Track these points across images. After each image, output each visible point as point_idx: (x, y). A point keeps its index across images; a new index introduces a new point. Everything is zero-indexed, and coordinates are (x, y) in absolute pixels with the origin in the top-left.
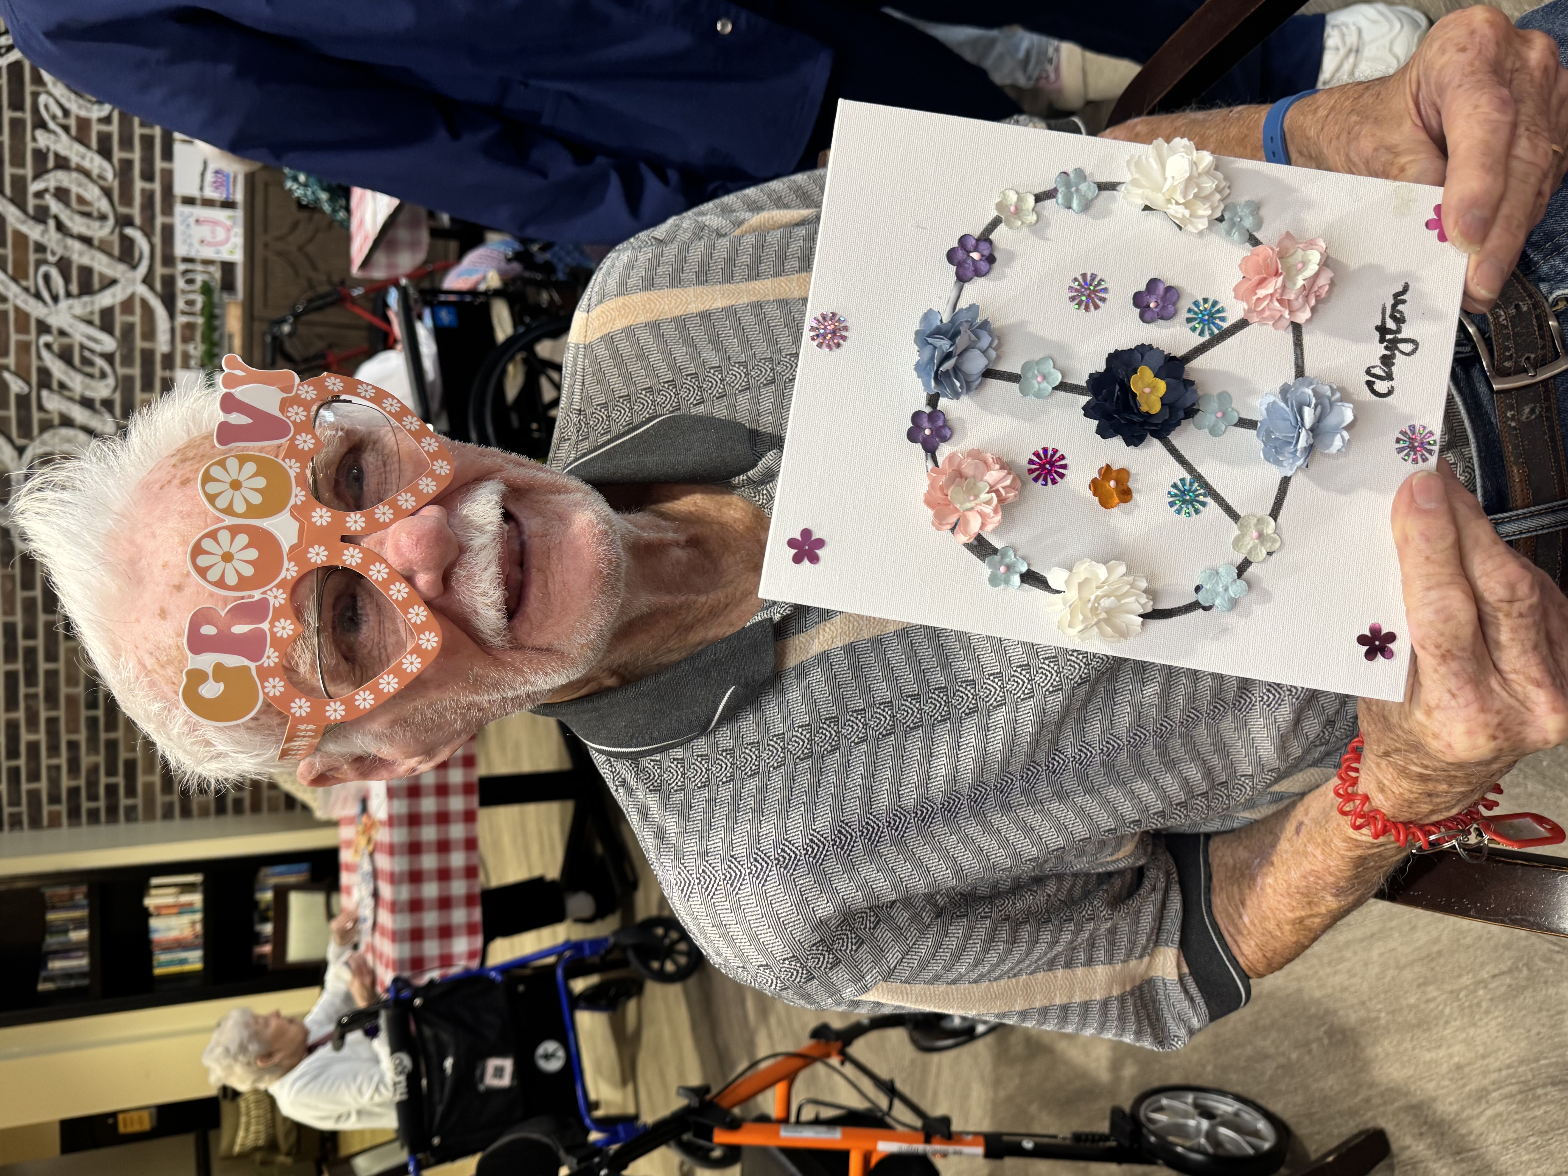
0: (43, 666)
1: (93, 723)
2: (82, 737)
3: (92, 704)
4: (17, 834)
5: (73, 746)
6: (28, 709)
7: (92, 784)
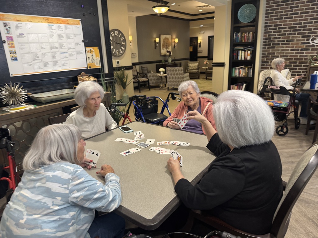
0: (297, 32)
1: (284, 41)
2: (281, 39)
3: (287, 41)
4: (264, 30)
5: (280, 38)
6: (288, 30)
7: (271, 41)
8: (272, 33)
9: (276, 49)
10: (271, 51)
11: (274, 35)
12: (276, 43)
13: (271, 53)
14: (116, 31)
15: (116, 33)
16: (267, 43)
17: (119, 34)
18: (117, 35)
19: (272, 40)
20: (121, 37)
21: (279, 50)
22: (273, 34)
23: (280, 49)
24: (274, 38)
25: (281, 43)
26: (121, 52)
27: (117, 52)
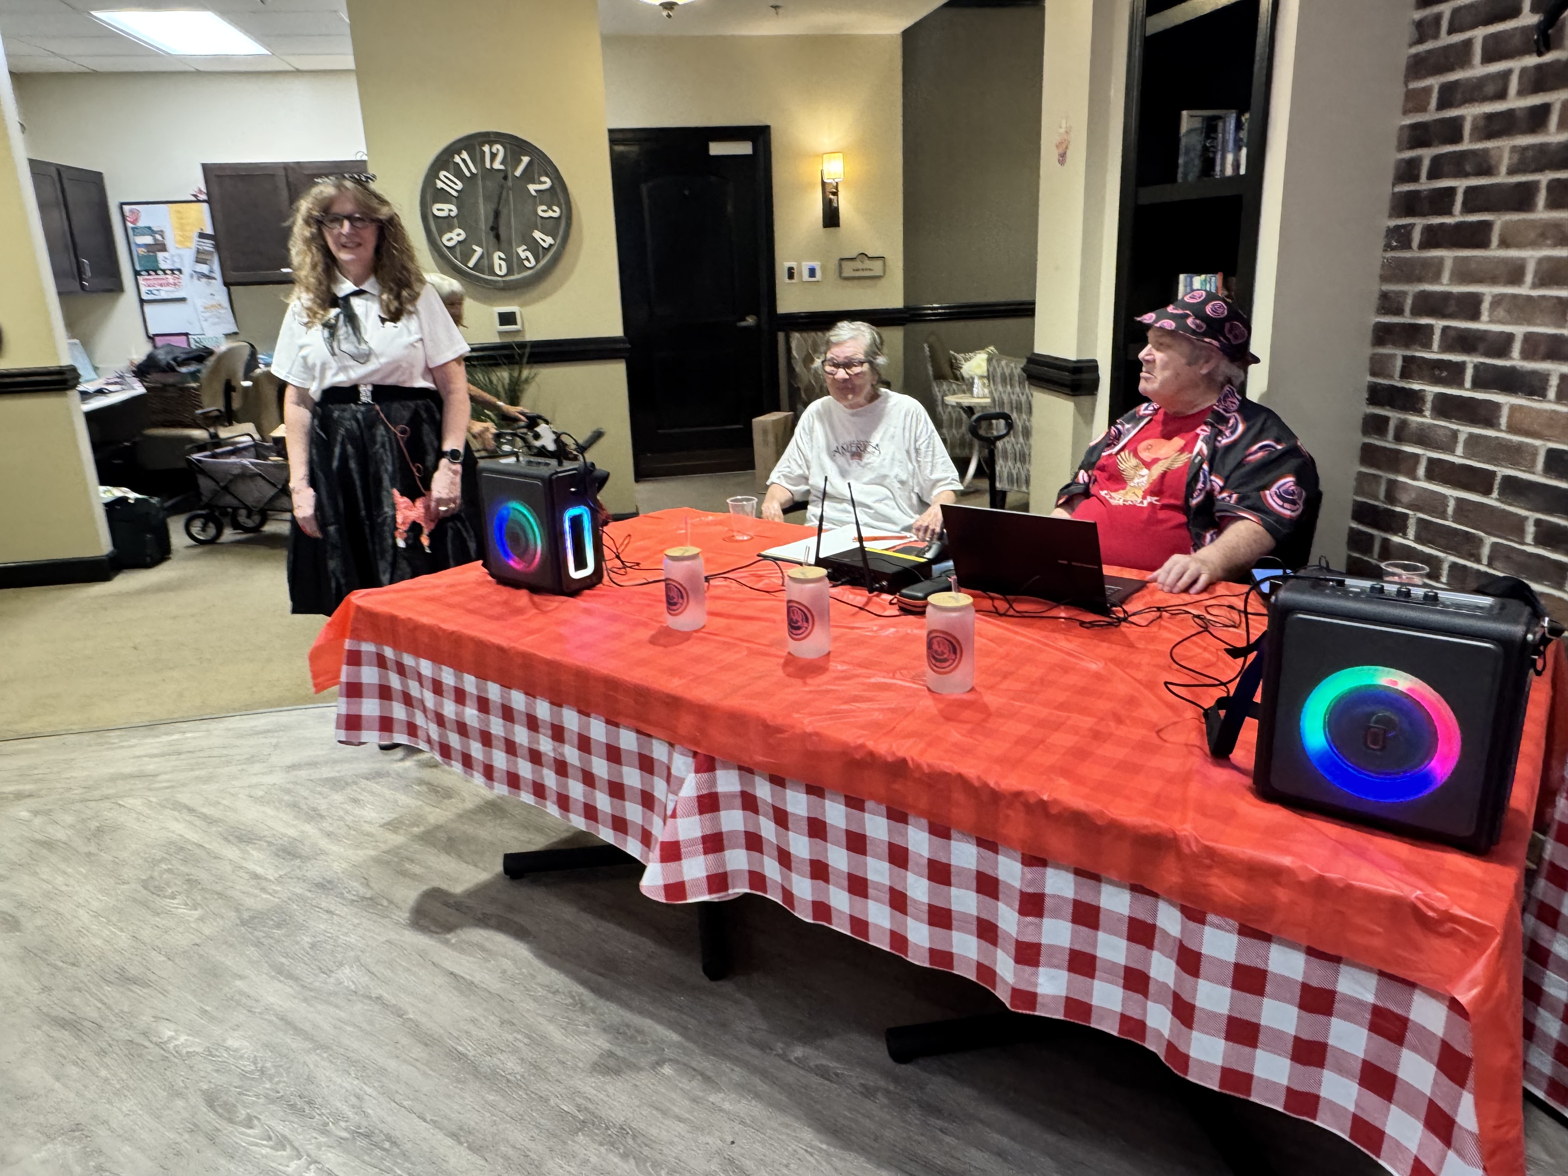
8: (1478, 70)
9: (1495, 252)
10: (1446, 276)
11: (1490, 89)
12: (1502, 178)
13: (1447, 296)
14: (491, 143)
15: (493, 156)
16: (1424, 185)
17: (521, 160)
18: (497, 165)
19: (1466, 145)
20: (529, 176)
21: (1515, 274)
22: (1483, 81)
23: (1531, 256)
24: (1490, 117)
25: (1544, 178)
26: (527, 259)
27: (497, 262)
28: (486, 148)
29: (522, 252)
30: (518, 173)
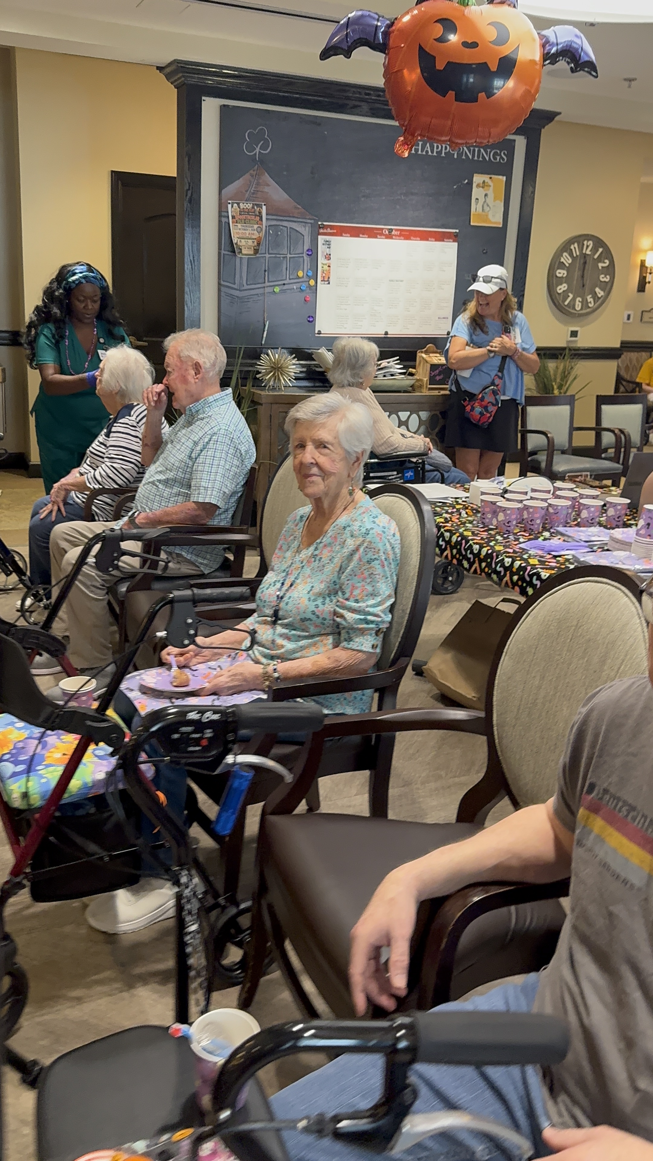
14: (588, 240)
15: (588, 246)
17: (598, 250)
18: (588, 252)
20: (600, 259)
26: (590, 302)
27: (577, 303)
28: (585, 242)
29: (590, 299)
30: (596, 257)
